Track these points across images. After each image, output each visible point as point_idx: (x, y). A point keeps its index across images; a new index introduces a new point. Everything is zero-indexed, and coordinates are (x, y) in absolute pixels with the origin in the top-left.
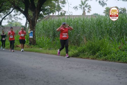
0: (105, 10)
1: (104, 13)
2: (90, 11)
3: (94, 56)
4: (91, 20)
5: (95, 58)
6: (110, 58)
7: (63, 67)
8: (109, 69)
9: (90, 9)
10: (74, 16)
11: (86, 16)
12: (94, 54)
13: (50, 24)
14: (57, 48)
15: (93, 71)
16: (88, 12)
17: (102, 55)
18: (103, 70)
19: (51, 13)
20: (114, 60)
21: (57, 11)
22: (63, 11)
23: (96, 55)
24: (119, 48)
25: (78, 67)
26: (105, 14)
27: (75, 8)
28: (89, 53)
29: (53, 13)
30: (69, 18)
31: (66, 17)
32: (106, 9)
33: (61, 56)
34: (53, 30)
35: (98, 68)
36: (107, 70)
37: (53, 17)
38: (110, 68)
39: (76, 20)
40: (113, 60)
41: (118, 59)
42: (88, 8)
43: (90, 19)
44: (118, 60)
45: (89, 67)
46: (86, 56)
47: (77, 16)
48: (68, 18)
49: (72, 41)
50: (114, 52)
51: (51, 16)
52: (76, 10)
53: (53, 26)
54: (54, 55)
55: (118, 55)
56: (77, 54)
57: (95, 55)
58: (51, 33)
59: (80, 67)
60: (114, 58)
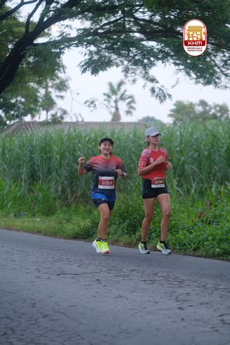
0: (174, 107)
1: (170, 115)
2: (132, 110)
3: (133, 236)
4: (131, 136)
5: (135, 241)
6: (173, 244)
7: (40, 271)
8: (162, 276)
9: (133, 105)
10: (89, 123)
11: (121, 123)
12: (131, 231)
13: (21, 147)
14: (38, 212)
15: (118, 282)
16: (128, 112)
17: (153, 234)
18: (144, 281)
19: (26, 115)
20: (185, 249)
21: (44, 109)
22: (60, 109)
23: (138, 233)
24: (199, 217)
25: (80, 270)
26: (173, 118)
27: (88, 103)
28: (120, 229)
29: (33, 116)
30: (75, 130)
31: (67, 127)
32: (175, 105)
33: (46, 235)
34: (29, 162)
35: (134, 273)
36: (155, 281)
37: (31, 126)
38: (165, 275)
39: (93, 135)
40: (180, 249)
41: (193, 246)
42: (129, 103)
43: (130, 133)
44: (194, 250)
45: (110, 270)
46: (110, 237)
47: (96, 123)
48: (72, 130)
49: (79, 193)
50: (184, 227)
51: (26, 122)
52: (92, 108)
53: (29, 150)
54: (26, 232)
55: (196, 235)
56: (89, 232)
57: (134, 233)
58: (25, 171)
59: (86, 271)
60: (185, 245)
